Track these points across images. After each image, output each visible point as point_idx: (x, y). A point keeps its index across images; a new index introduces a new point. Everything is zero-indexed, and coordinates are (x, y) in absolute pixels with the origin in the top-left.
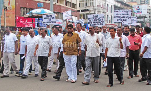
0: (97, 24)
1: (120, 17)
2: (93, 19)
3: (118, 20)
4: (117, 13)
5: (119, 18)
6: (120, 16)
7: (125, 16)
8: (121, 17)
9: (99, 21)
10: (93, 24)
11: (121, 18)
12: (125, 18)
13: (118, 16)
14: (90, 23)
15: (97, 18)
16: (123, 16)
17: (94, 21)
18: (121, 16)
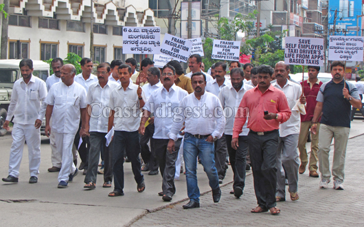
0: (305, 61)
1: (137, 42)
2: (297, 48)
3: (132, 49)
4: (130, 34)
5: (134, 46)
6: (136, 40)
7: (148, 40)
8: (139, 42)
9: (311, 55)
10: (295, 58)
11: (140, 46)
12: (148, 46)
13: (132, 40)
14: (289, 55)
15: (308, 48)
16: (143, 40)
17: (299, 53)
18: (140, 40)
